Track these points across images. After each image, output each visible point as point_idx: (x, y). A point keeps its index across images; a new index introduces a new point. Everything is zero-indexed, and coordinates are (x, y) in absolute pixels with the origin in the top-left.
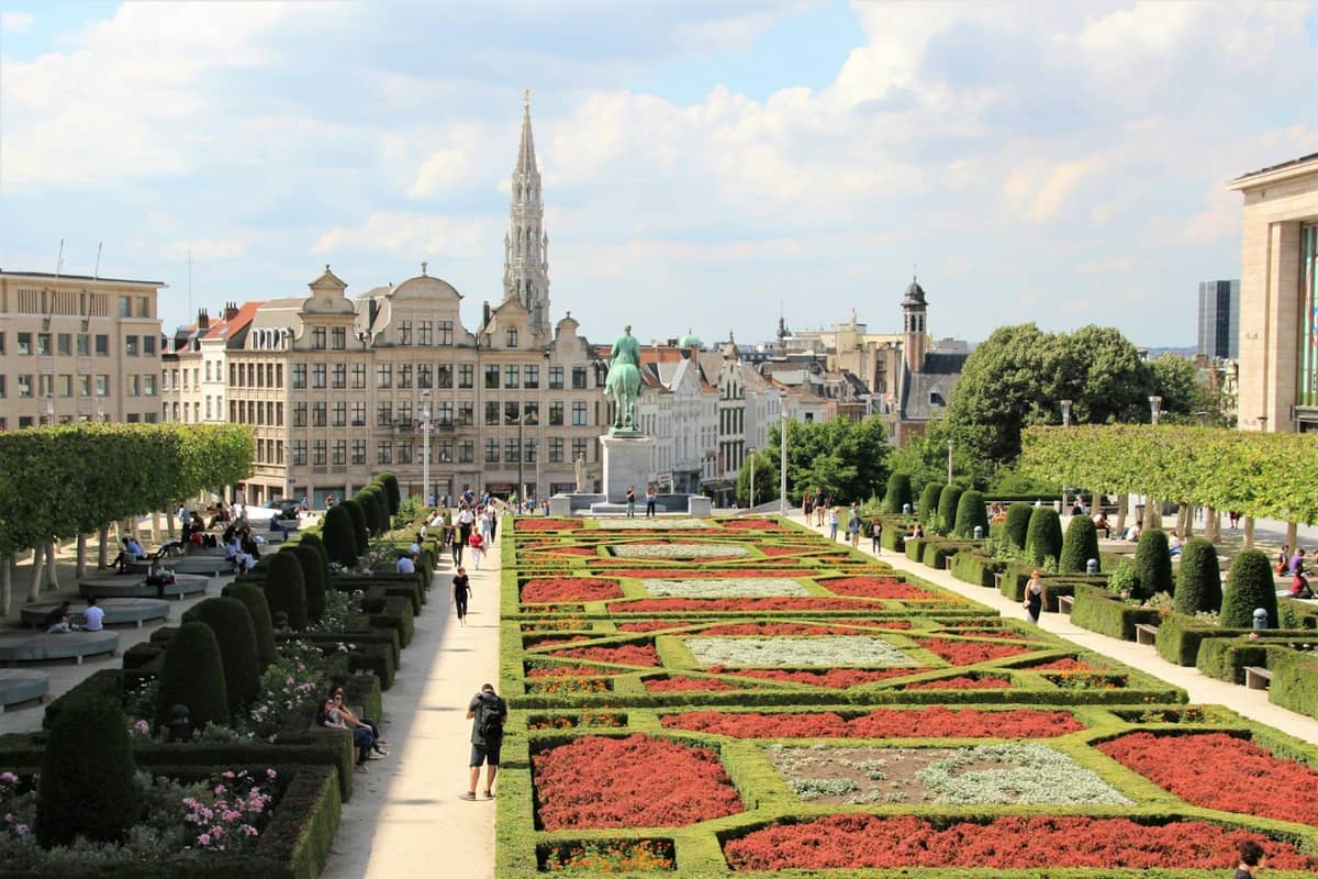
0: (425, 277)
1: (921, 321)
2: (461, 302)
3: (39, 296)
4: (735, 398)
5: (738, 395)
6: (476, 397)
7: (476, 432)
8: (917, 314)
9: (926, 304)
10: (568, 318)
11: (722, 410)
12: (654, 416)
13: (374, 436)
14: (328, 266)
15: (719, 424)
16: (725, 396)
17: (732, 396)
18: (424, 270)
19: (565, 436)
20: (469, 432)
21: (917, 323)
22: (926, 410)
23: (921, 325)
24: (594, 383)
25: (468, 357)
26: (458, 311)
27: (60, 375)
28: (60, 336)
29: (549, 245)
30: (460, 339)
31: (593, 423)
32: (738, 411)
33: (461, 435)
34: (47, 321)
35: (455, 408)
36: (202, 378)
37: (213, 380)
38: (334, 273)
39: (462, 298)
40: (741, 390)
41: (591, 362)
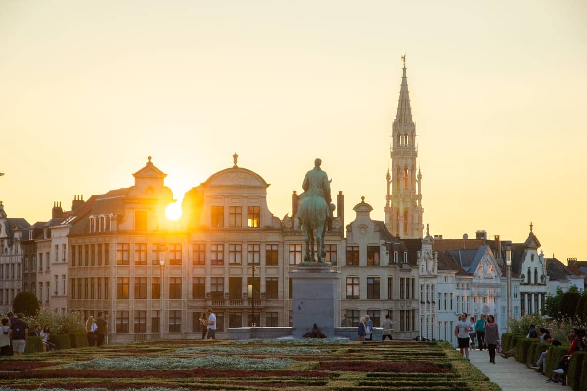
0: (236, 167)
2: (268, 189)
4: (536, 283)
5: (539, 281)
6: (281, 273)
7: (281, 305)
10: (363, 202)
11: (523, 294)
12: (451, 294)
13: (190, 308)
14: (150, 158)
15: (519, 306)
16: (526, 281)
17: (533, 281)
18: (236, 162)
19: (360, 309)
20: (276, 305)
24: (387, 260)
25: (274, 237)
26: (265, 198)
29: (422, 180)
30: (266, 222)
31: (387, 297)
32: (540, 296)
33: (266, 308)
35: (263, 283)
36: (52, 261)
37: (60, 261)
38: (154, 164)
39: (268, 185)
40: (542, 277)
41: (383, 242)
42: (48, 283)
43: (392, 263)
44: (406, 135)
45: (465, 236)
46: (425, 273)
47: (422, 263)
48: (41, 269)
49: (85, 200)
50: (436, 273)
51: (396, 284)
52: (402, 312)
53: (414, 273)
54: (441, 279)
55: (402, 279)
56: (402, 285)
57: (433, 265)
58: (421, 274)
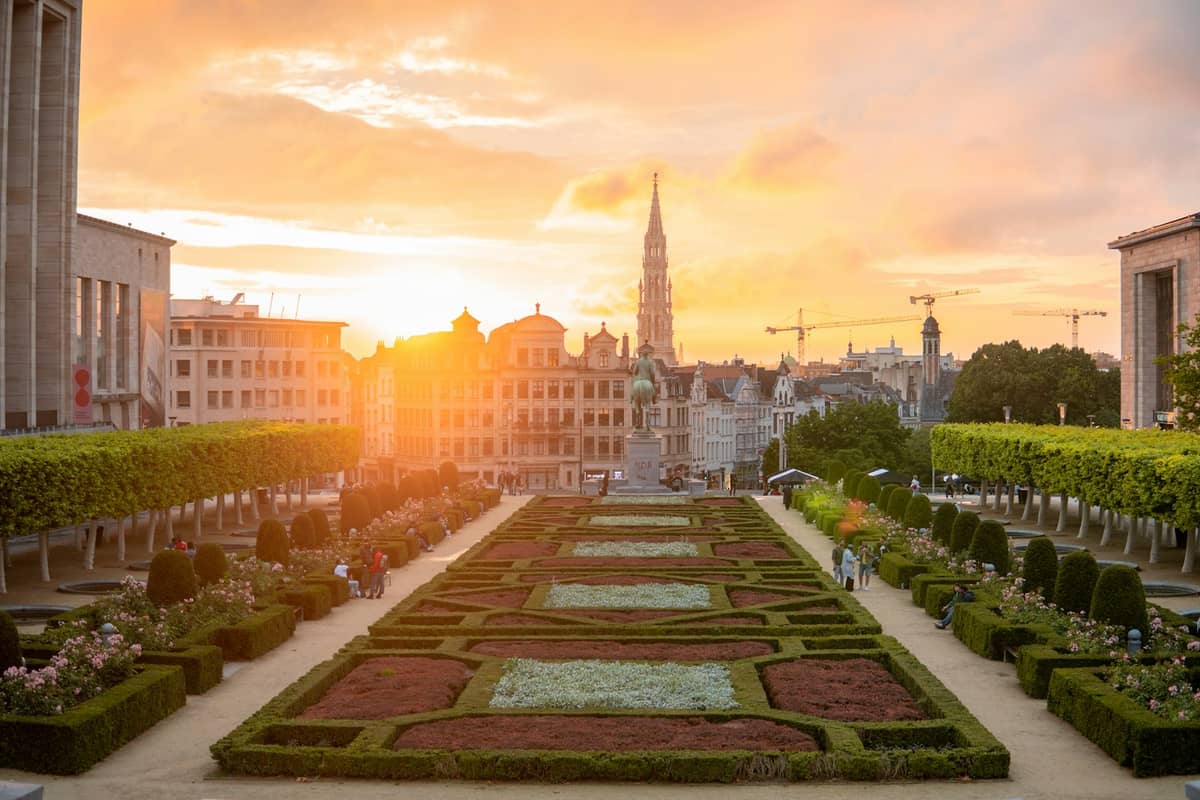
0: (538, 315)
1: (936, 345)
2: (566, 334)
3: (256, 333)
4: (786, 405)
5: (789, 403)
6: (577, 405)
7: (577, 432)
8: (933, 340)
9: (939, 332)
11: (775, 416)
12: (717, 419)
13: (500, 435)
14: (466, 308)
15: (772, 425)
16: (778, 403)
17: (783, 403)
18: (538, 310)
20: (572, 432)
21: (933, 347)
22: (940, 414)
23: (936, 349)
24: (666, 394)
25: (571, 375)
26: (563, 341)
27: (271, 391)
28: (271, 362)
30: (564, 361)
31: (666, 425)
32: (789, 416)
33: (565, 434)
34: (261, 352)
35: (561, 413)
36: (380, 392)
37: (386, 393)
38: (470, 313)
39: (566, 330)
40: (791, 399)
41: (663, 378)
42: (376, 412)
43: (670, 396)
44: (657, 247)
45: (726, 362)
46: (696, 402)
47: (694, 393)
48: (368, 399)
49: (406, 339)
50: (705, 402)
51: (674, 413)
52: (679, 436)
53: (688, 403)
54: (710, 406)
55: (679, 409)
56: (679, 413)
57: (703, 395)
58: (693, 402)
